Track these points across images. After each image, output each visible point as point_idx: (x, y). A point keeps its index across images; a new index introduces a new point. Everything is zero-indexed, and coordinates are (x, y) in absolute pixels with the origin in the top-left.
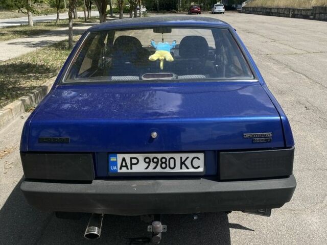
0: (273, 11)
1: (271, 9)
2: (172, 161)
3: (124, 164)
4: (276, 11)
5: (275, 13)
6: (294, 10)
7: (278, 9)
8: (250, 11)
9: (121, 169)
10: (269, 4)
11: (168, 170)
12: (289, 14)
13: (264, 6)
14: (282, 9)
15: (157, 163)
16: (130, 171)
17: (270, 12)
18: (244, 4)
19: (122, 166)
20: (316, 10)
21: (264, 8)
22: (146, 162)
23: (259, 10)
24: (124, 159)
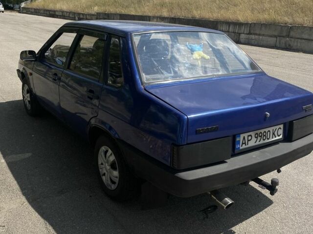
0: (57, 13)
1: (55, 11)
2: (269, 133)
3: (244, 142)
4: (61, 14)
5: (60, 16)
6: (79, 14)
7: (63, 12)
8: (32, 12)
9: (242, 146)
10: (51, 7)
11: (267, 141)
12: (75, 17)
13: (46, 8)
14: (67, 12)
15: (261, 137)
16: (247, 146)
17: (54, 15)
18: (23, 5)
19: (243, 144)
20: (100, 16)
21: (47, 10)
22: (256, 137)
23: (42, 12)
24: (244, 138)
